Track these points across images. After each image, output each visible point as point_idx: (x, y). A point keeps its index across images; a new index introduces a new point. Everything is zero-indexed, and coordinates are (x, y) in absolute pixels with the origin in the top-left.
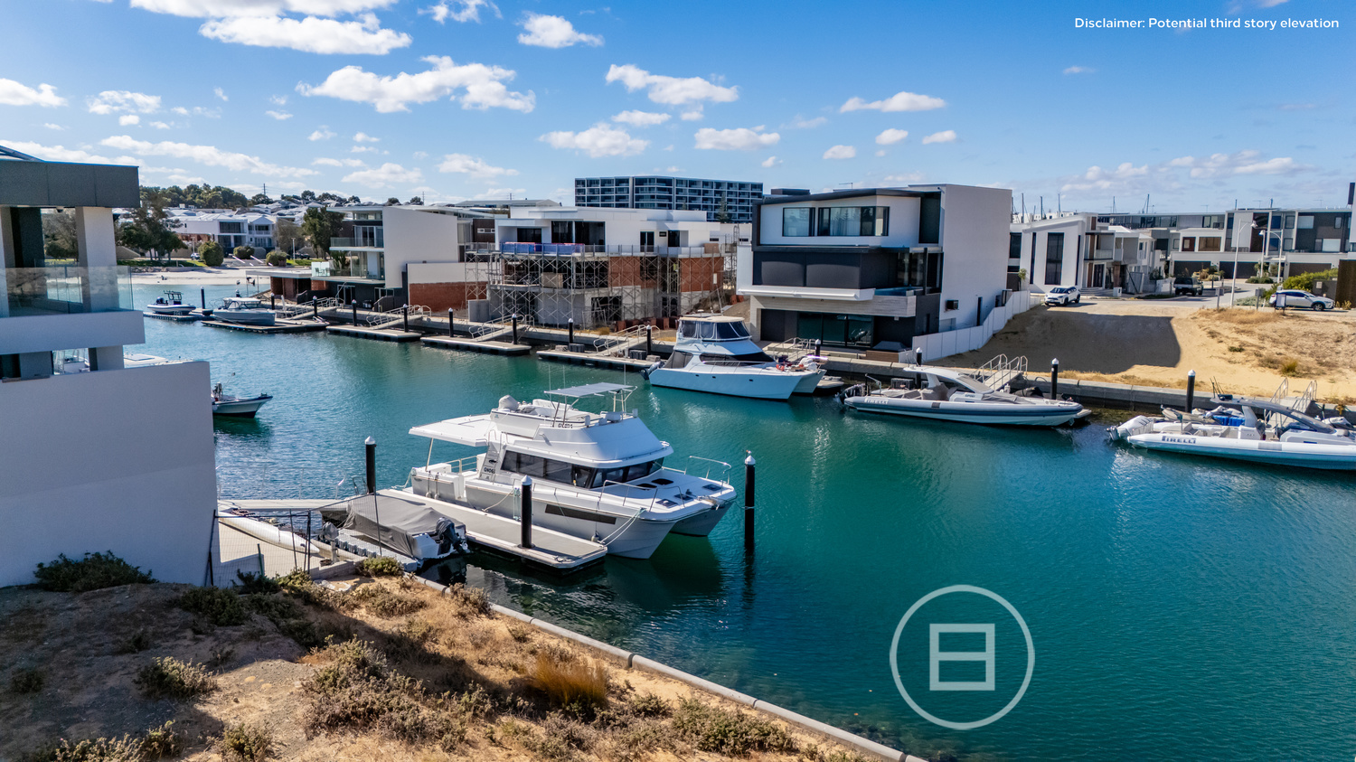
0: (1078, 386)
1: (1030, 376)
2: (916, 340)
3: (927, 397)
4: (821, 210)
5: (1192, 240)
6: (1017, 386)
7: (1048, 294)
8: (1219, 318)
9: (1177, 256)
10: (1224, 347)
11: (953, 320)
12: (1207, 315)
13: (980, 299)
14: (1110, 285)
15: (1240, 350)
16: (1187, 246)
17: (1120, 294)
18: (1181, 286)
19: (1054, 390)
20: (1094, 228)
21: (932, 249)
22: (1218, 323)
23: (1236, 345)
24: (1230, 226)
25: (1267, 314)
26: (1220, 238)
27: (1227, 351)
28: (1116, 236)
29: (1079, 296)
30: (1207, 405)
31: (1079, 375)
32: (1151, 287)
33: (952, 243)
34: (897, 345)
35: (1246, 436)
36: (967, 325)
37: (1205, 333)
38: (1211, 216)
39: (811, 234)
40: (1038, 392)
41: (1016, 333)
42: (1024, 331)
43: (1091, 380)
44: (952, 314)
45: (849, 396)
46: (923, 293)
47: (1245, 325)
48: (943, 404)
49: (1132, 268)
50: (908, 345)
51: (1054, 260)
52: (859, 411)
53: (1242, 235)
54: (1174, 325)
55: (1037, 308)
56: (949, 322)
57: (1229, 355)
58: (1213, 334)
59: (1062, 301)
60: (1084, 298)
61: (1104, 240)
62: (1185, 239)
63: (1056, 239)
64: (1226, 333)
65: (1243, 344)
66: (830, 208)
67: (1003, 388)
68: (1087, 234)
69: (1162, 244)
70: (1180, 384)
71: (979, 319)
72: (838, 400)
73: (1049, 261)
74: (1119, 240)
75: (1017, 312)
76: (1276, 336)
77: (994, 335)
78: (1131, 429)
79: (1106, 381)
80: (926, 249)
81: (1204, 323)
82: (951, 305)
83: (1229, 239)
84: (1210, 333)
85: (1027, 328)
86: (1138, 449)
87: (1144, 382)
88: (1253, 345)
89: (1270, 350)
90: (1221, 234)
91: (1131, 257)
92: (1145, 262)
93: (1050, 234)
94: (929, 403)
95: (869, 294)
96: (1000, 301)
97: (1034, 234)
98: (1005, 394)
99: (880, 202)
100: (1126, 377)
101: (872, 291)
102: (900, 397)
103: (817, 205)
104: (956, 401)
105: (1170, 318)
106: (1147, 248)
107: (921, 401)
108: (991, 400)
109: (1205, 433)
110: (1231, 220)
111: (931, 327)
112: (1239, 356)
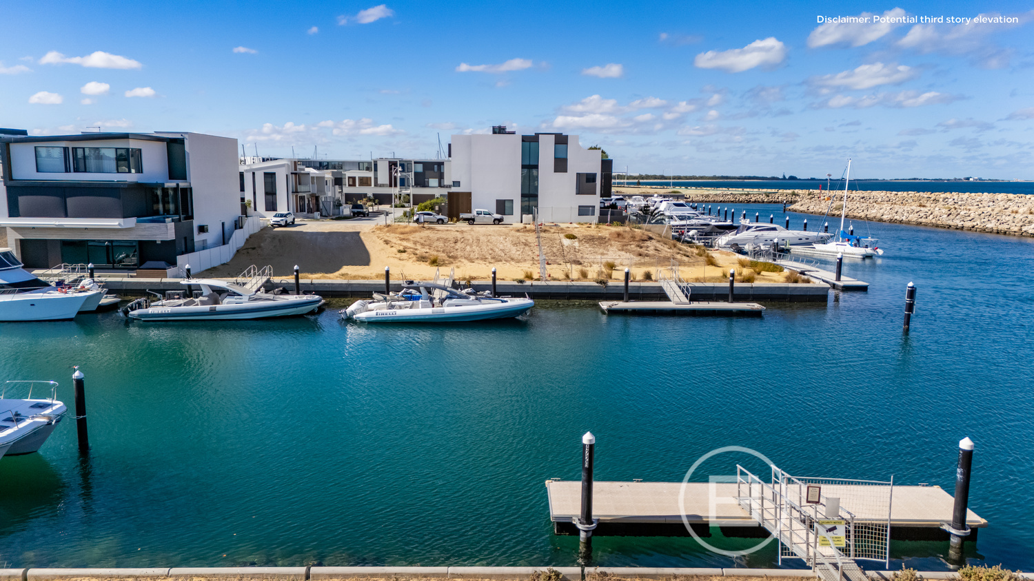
0: (312, 284)
1: (276, 280)
2: (180, 259)
3: (203, 303)
4: (75, 149)
5: (354, 178)
6: (269, 287)
7: (270, 218)
8: (388, 231)
9: (347, 189)
10: (395, 250)
11: (204, 241)
12: (380, 229)
13: (223, 224)
14: (310, 211)
15: (404, 252)
16: (351, 183)
17: (319, 217)
18: (356, 210)
19: (298, 288)
20: (296, 169)
21: (182, 184)
22: (388, 234)
23: (401, 248)
24: (376, 170)
25: (415, 228)
26: (371, 178)
27: (397, 253)
28: (311, 175)
29: (294, 219)
30: (398, 288)
31: (310, 276)
32: (337, 211)
33: (196, 179)
34: (162, 264)
35: (424, 306)
36: (216, 245)
37: (381, 241)
38: (363, 163)
39: (67, 170)
40: (285, 291)
41: (254, 249)
42: (260, 247)
43: (320, 278)
44: (203, 236)
45: (132, 310)
46: (180, 220)
47: (404, 235)
48: (219, 307)
49: (322, 199)
50: (174, 263)
51: (271, 193)
52: (144, 321)
53: (383, 177)
54: (361, 235)
55: (265, 229)
56: (201, 243)
57: (399, 255)
58: (387, 242)
59: (283, 223)
60: (297, 221)
61: (303, 178)
62: (349, 178)
63: (270, 177)
64: (394, 240)
65: (405, 247)
66: (84, 148)
67: (259, 290)
68: (292, 173)
69: (338, 181)
70: (377, 276)
71: (224, 240)
72: (121, 314)
73: (267, 194)
74: (313, 178)
75: (252, 233)
76: (422, 241)
77: (238, 251)
78: (356, 309)
79: (330, 278)
80: (178, 185)
81: (381, 235)
82: (202, 229)
83: (376, 179)
84: (385, 241)
85: (262, 244)
87: (355, 277)
88: (411, 248)
89: (421, 251)
90: (371, 174)
91: (322, 191)
92: (330, 194)
93: (265, 174)
94: (207, 308)
95: (131, 222)
96: (238, 225)
97: (254, 173)
98: (261, 294)
99: (133, 144)
100: (343, 275)
101: (134, 220)
102: (180, 305)
103: (70, 145)
104: (227, 304)
105: (359, 233)
106: (330, 183)
107: (199, 307)
108: (256, 300)
109: (401, 307)
110: (376, 165)
111: (189, 248)
112: (404, 255)
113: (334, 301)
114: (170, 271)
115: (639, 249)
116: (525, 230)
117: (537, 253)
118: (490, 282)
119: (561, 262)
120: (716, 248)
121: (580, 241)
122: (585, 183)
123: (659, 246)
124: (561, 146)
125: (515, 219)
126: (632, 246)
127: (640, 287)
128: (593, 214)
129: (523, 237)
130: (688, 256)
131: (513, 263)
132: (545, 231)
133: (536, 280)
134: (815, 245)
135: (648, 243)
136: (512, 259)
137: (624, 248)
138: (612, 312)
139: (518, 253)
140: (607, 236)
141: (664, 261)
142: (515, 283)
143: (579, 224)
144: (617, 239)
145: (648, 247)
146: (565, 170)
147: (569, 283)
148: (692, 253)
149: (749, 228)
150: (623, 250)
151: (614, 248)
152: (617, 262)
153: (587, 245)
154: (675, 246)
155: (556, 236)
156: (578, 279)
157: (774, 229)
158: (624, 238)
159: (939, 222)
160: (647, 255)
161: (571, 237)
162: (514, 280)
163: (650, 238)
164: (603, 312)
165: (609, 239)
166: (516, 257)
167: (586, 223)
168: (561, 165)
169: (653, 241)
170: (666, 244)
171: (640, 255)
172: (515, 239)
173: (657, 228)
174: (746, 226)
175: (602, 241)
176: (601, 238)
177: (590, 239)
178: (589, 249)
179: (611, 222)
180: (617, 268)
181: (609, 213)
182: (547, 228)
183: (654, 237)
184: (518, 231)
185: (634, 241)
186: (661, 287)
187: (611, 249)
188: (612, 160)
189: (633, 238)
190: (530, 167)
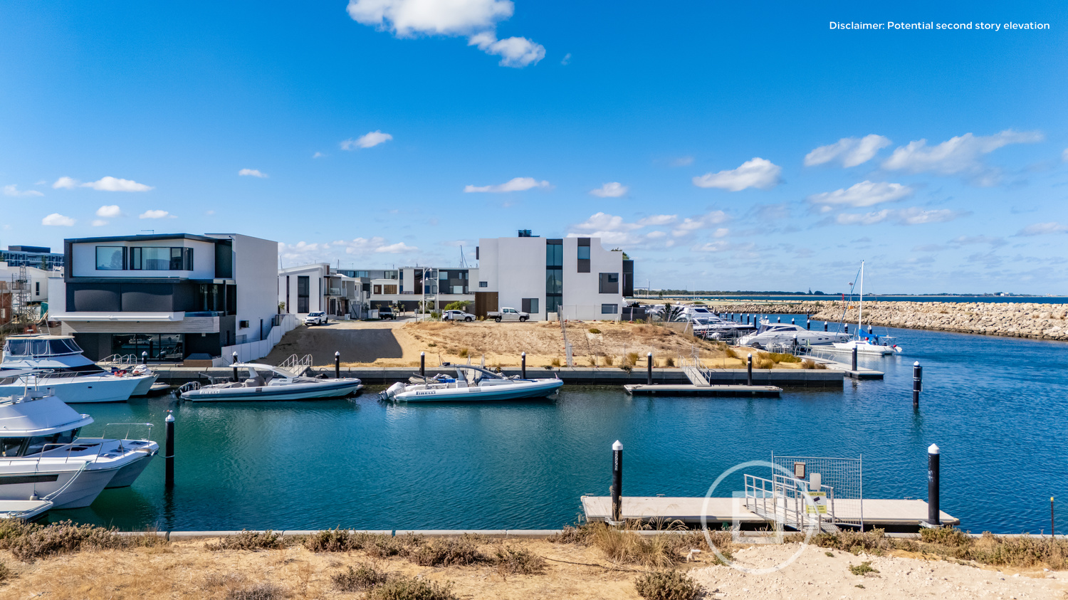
0: (349, 371)
1: (316, 368)
2: (225, 350)
3: (250, 385)
4: (132, 249)
5: (380, 287)
6: (310, 373)
7: (304, 318)
8: (419, 328)
9: (374, 297)
10: (425, 344)
11: (244, 336)
12: (411, 326)
13: (262, 321)
14: (340, 314)
15: (435, 346)
16: (377, 291)
17: (349, 319)
18: (384, 313)
19: (338, 374)
20: (328, 273)
21: (229, 282)
22: (418, 330)
23: (432, 343)
24: (401, 278)
25: (444, 324)
26: (396, 286)
27: (427, 347)
28: (342, 280)
30: (432, 374)
31: (347, 365)
32: (365, 314)
33: (242, 278)
34: (207, 355)
35: (460, 386)
36: (255, 340)
37: (412, 337)
38: (389, 271)
39: (125, 268)
40: (325, 376)
41: (290, 345)
42: (296, 343)
43: (357, 366)
44: (244, 331)
46: (224, 315)
47: (434, 331)
48: (264, 388)
49: (351, 302)
50: (219, 354)
51: (304, 296)
52: (194, 402)
53: (409, 284)
54: (392, 331)
55: (299, 328)
56: (241, 338)
57: (429, 349)
58: (417, 337)
59: (317, 322)
61: (334, 282)
62: (375, 286)
63: (304, 281)
64: (424, 336)
65: (435, 342)
66: (141, 248)
67: (301, 375)
68: (325, 277)
69: (366, 287)
70: (411, 364)
71: (262, 335)
72: (174, 396)
73: (300, 296)
74: (344, 282)
75: (288, 330)
76: (452, 336)
77: (274, 347)
78: (395, 391)
79: (366, 366)
80: (224, 281)
81: (411, 331)
82: (244, 324)
83: (401, 287)
84: (416, 336)
85: (298, 341)
86: (402, 402)
87: (390, 365)
88: (441, 342)
89: (450, 345)
90: (396, 282)
91: (352, 295)
92: (358, 299)
93: (299, 277)
94: (253, 389)
95: (180, 316)
96: (275, 322)
97: (288, 277)
98: (304, 377)
99: (187, 244)
100: (378, 364)
101: (182, 314)
102: (228, 387)
103: (129, 245)
104: (272, 385)
105: (390, 330)
106: (359, 289)
107: (244, 388)
108: (298, 382)
109: (437, 388)
110: (401, 274)
111: (231, 341)
112: (435, 349)
113: (371, 387)
114: (215, 360)
115: (661, 342)
116: (551, 325)
117: (563, 346)
118: (520, 368)
119: (587, 354)
120: (737, 345)
121: (604, 335)
122: (607, 283)
123: (681, 340)
124: (585, 248)
125: (539, 317)
126: (655, 340)
127: (662, 373)
128: (616, 312)
129: (548, 332)
130: (709, 350)
131: (540, 355)
132: (570, 327)
133: (563, 366)
134: (835, 344)
135: (670, 337)
136: (539, 352)
137: (646, 342)
138: (636, 394)
139: (545, 346)
140: (631, 330)
141: (687, 353)
142: (544, 369)
143: (603, 321)
144: (639, 333)
145: (670, 341)
146: (588, 271)
147: (595, 369)
148: (714, 347)
149: (769, 328)
150: (646, 343)
151: (638, 342)
152: (640, 354)
153: (611, 339)
154: (696, 341)
155: (581, 330)
156: (604, 366)
157: (794, 329)
158: (647, 333)
159: (962, 328)
160: (669, 348)
161: (596, 332)
162: (542, 367)
163: (672, 333)
164: (628, 393)
165: (632, 334)
166: (542, 349)
167: (610, 321)
168: (584, 265)
169: (675, 336)
170: (687, 339)
171: (663, 348)
172: (541, 333)
173: (679, 325)
174: (766, 326)
175: (625, 335)
176: (624, 333)
177: (614, 334)
178: (613, 342)
179: (634, 319)
180: (641, 359)
181: (632, 311)
182: (572, 324)
183: (675, 332)
184: (544, 326)
185: (656, 335)
186: (683, 373)
187: (634, 342)
188: (633, 261)
189: (656, 332)
190: (554, 268)
